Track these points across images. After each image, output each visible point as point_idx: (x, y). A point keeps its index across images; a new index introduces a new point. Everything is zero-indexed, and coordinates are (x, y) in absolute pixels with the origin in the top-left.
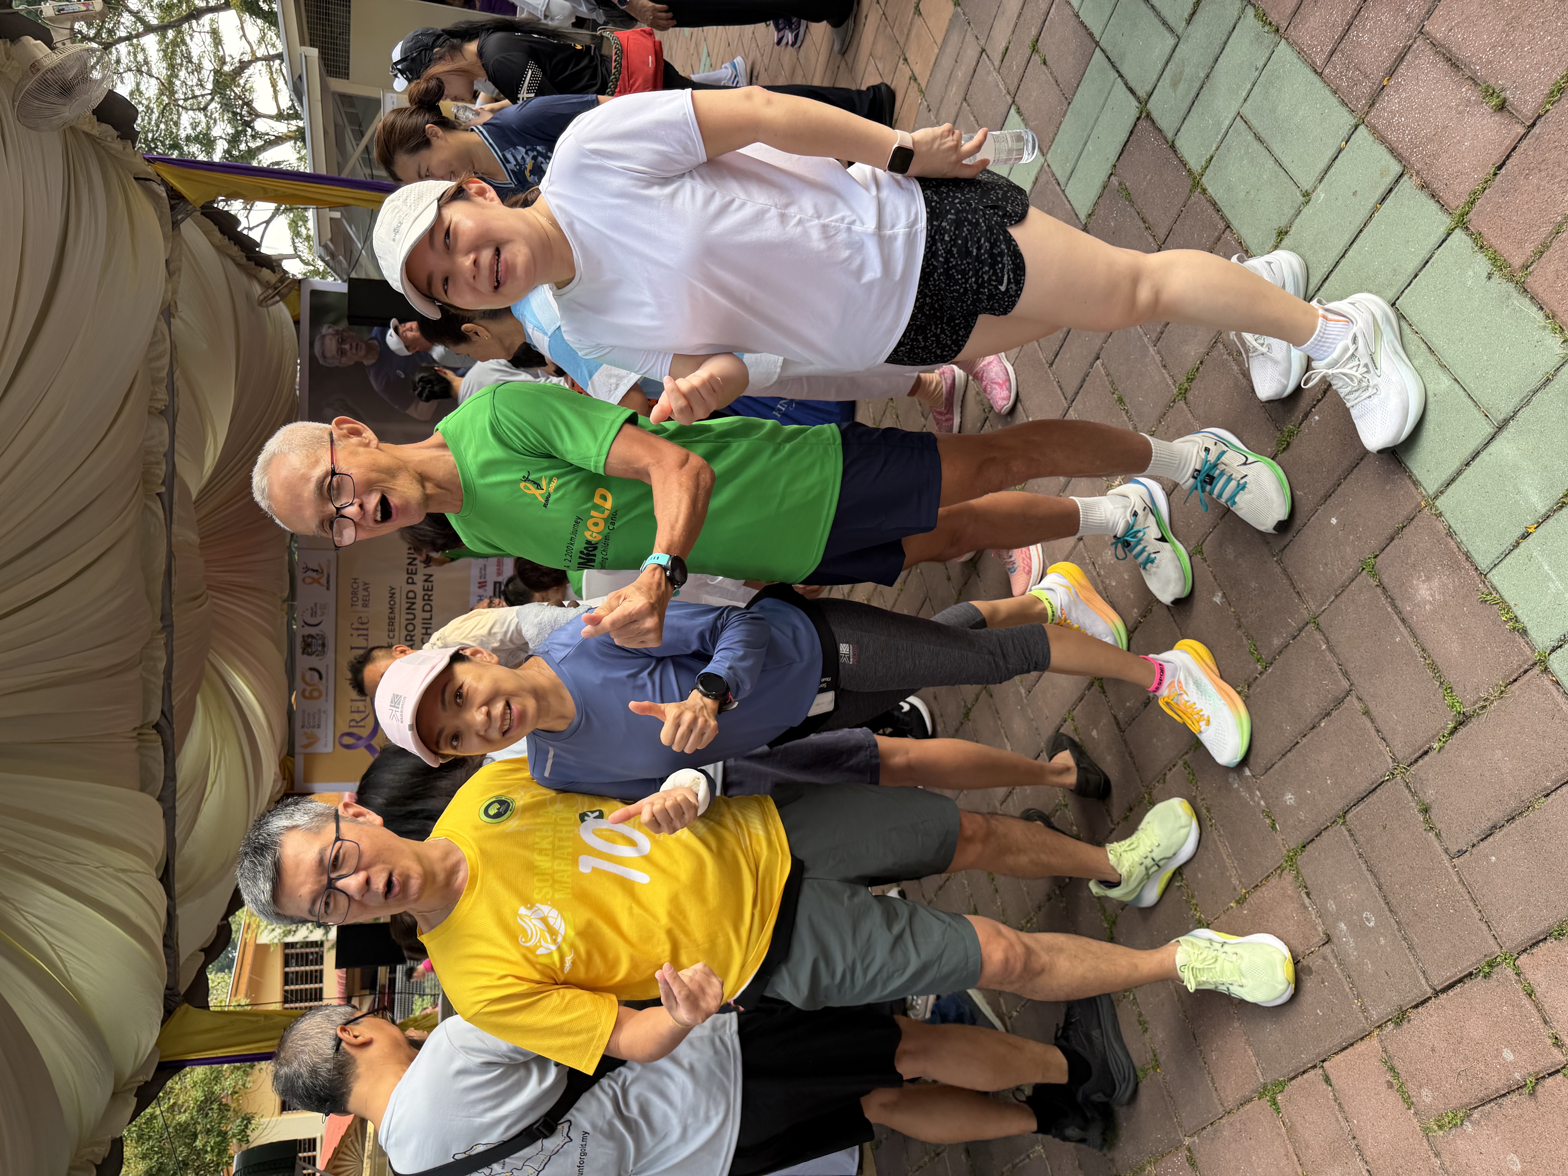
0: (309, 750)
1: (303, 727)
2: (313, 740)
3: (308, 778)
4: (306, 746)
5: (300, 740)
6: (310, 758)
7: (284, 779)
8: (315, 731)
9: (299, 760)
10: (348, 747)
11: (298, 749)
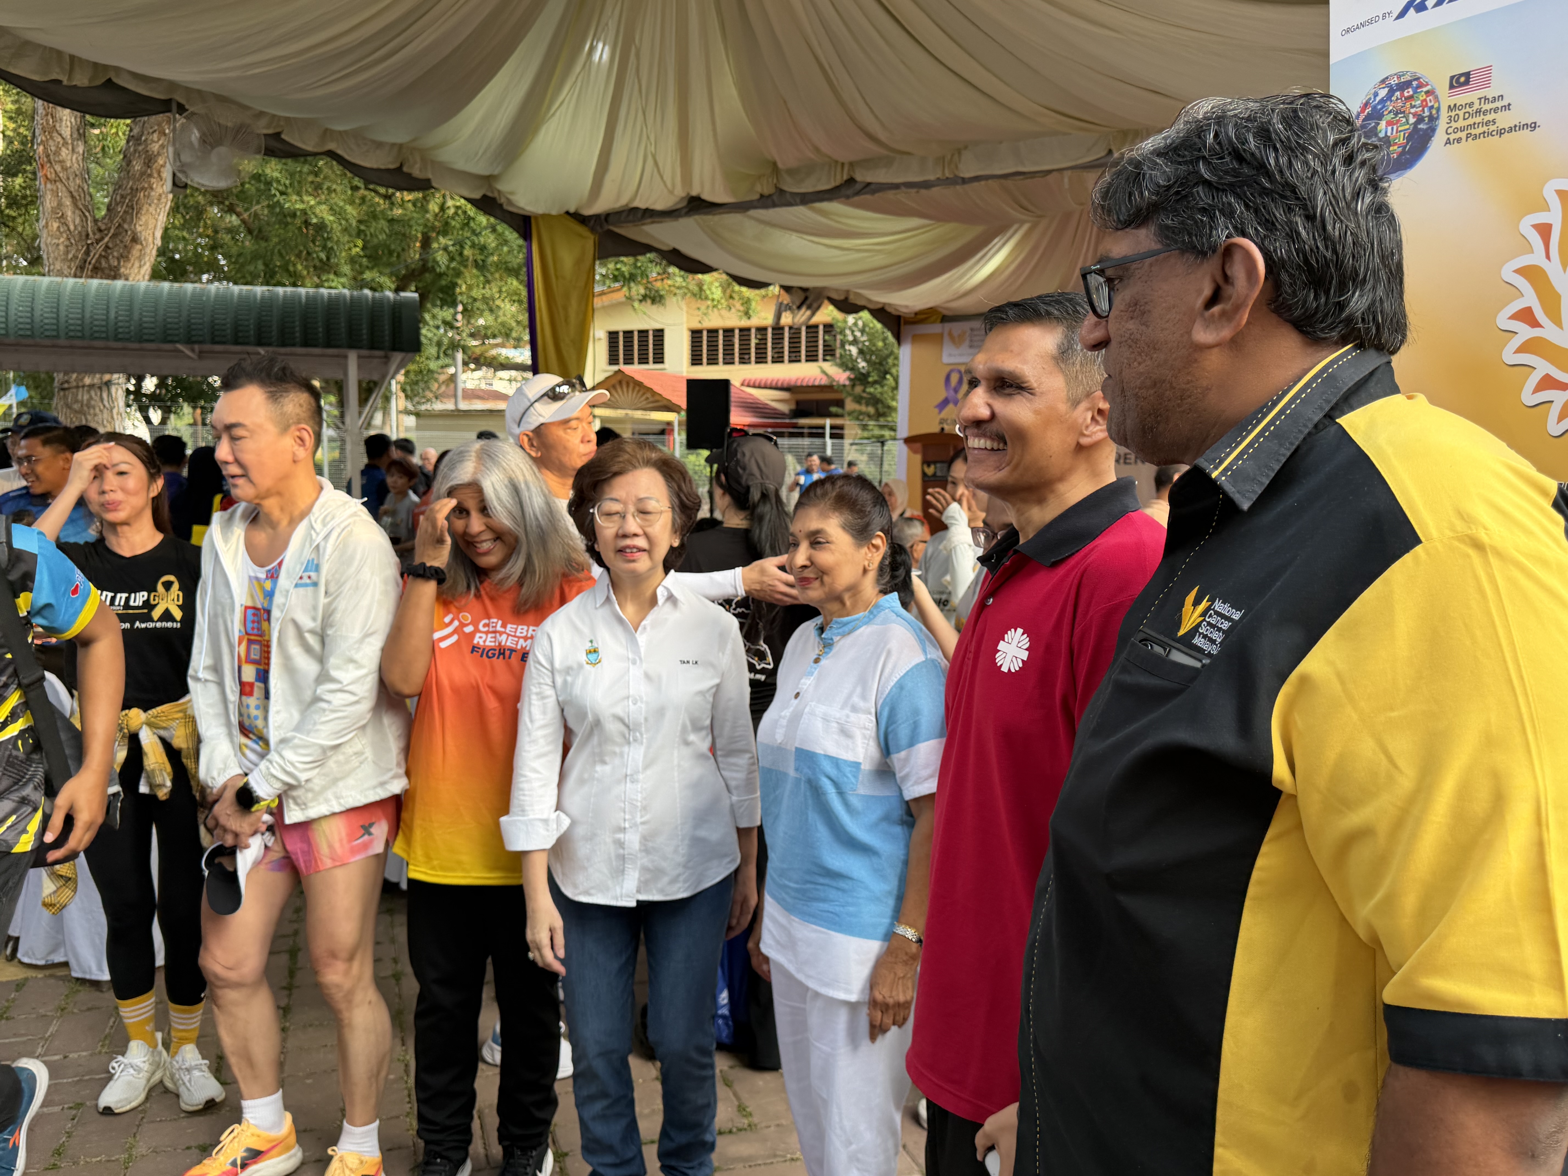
0: (946, 338)
1: (972, 330)
2: (956, 341)
3: (917, 339)
4: (950, 334)
5: (957, 328)
6: (938, 339)
7: (916, 314)
8: (967, 343)
9: (936, 328)
10: (948, 379)
11: (948, 326)
